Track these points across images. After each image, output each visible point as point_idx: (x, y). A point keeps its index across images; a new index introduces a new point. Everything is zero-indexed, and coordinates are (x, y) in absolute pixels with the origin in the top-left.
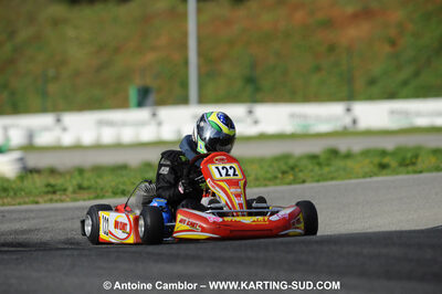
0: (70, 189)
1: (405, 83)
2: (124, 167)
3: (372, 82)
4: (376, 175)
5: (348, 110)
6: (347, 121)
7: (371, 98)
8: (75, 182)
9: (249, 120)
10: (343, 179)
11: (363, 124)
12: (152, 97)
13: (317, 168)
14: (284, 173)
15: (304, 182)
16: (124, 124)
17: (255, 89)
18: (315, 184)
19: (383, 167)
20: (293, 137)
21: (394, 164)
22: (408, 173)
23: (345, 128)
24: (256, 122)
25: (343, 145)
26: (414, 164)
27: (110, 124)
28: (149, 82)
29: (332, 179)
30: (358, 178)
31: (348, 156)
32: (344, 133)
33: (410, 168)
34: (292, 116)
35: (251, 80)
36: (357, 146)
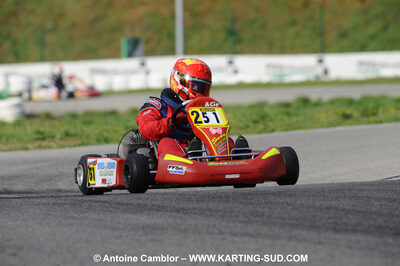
0: (58, 136)
1: (373, 37)
2: (113, 113)
3: (343, 35)
4: (339, 124)
5: (320, 61)
6: (319, 71)
7: (342, 50)
8: (62, 130)
9: (230, 70)
10: (309, 128)
11: (334, 75)
12: (141, 48)
13: (286, 118)
14: (255, 122)
15: (273, 131)
16: (115, 72)
17: (235, 41)
18: (283, 134)
19: (346, 117)
20: (269, 85)
21: (356, 114)
22: (369, 123)
23: (317, 77)
24: (236, 72)
25: (314, 94)
26: (375, 114)
27: (103, 72)
28: (138, 33)
29: (300, 128)
30: (323, 127)
31: (318, 104)
32: (316, 83)
33: (372, 119)
34: (269, 66)
35: (231, 33)
36: (327, 95)
